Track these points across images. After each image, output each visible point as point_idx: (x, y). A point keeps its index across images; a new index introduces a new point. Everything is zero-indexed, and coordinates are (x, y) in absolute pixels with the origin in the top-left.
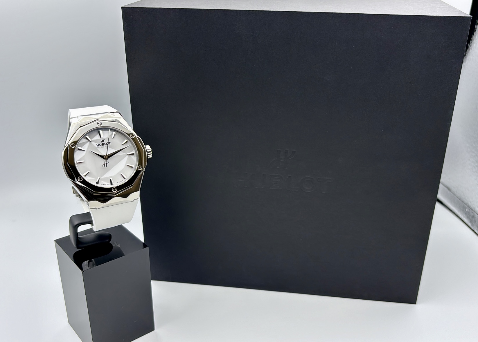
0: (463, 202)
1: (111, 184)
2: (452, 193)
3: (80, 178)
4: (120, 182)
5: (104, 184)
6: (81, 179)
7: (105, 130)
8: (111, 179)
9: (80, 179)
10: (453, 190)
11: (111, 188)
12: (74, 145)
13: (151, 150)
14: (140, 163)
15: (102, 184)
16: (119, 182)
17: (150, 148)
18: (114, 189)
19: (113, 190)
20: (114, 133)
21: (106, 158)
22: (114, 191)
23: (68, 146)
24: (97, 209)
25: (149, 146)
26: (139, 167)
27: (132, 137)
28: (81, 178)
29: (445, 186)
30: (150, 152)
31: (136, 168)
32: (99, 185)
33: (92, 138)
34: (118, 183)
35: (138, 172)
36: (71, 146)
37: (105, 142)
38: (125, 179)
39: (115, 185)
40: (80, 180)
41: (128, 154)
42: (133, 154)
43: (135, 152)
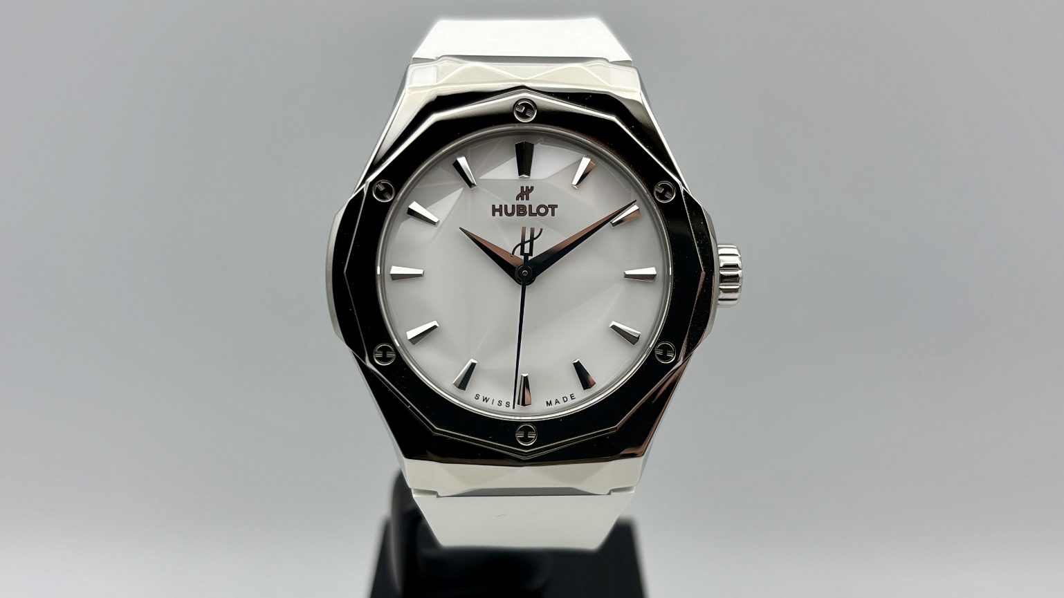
1: (520, 403)
3: (384, 350)
4: (561, 400)
5: (486, 400)
6: (389, 355)
9: (384, 354)
11: (513, 425)
12: (388, 190)
15: (477, 397)
16: (557, 402)
18: (526, 430)
19: (520, 435)
20: (589, 160)
22: (526, 439)
23: (363, 189)
24: (438, 496)
26: (665, 349)
27: (662, 196)
28: (390, 350)
31: (650, 347)
32: (469, 400)
33: (483, 172)
34: (549, 404)
36: (373, 194)
37: (534, 200)
38: (590, 393)
39: (541, 408)
40: (384, 359)
41: (627, 276)
42: (652, 277)
43: (661, 273)
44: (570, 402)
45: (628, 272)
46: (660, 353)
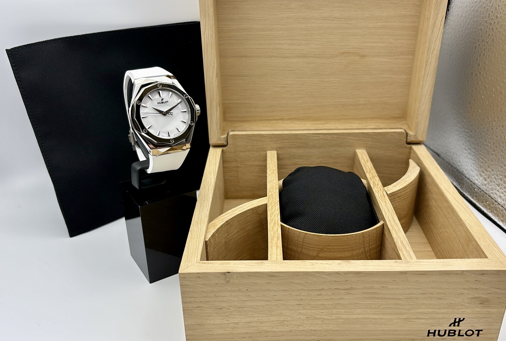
0: (452, 166)
1: (169, 136)
2: (441, 159)
5: (164, 136)
6: (146, 131)
7: (163, 91)
8: (168, 132)
10: (442, 155)
11: (170, 139)
13: (199, 109)
14: (192, 119)
15: (162, 136)
16: (176, 135)
17: (199, 107)
18: (172, 140)
19: (171, 141)
20: (171, 93)
21: (164, 114)
22: (173, 142)
23: (135, 102)
24: (156, 156)
25: (198, 105)
27: (185, 97)
29: (435, 152)
30: (199, 110)
31: (189, 123)
32: (160, 137)
33: (154, 97)
34: (174, 135)
35: (190, 127)
36: (138, 103)
38: (180, 133)
39: (172, 136)
41: (182, 112)
42: (185, 112)
43: (187, 110)
44: (178, 134)
45: (182, 111)
46: (191, 123)
